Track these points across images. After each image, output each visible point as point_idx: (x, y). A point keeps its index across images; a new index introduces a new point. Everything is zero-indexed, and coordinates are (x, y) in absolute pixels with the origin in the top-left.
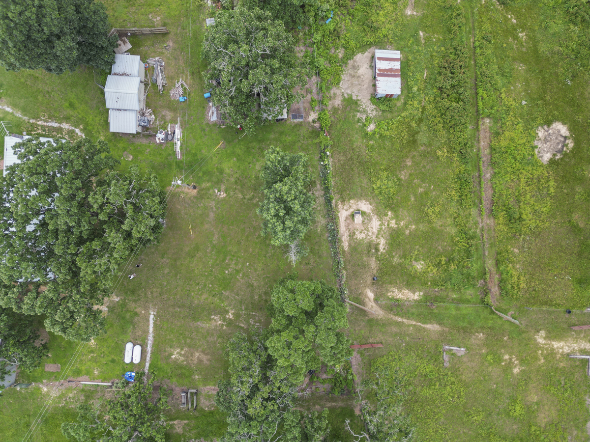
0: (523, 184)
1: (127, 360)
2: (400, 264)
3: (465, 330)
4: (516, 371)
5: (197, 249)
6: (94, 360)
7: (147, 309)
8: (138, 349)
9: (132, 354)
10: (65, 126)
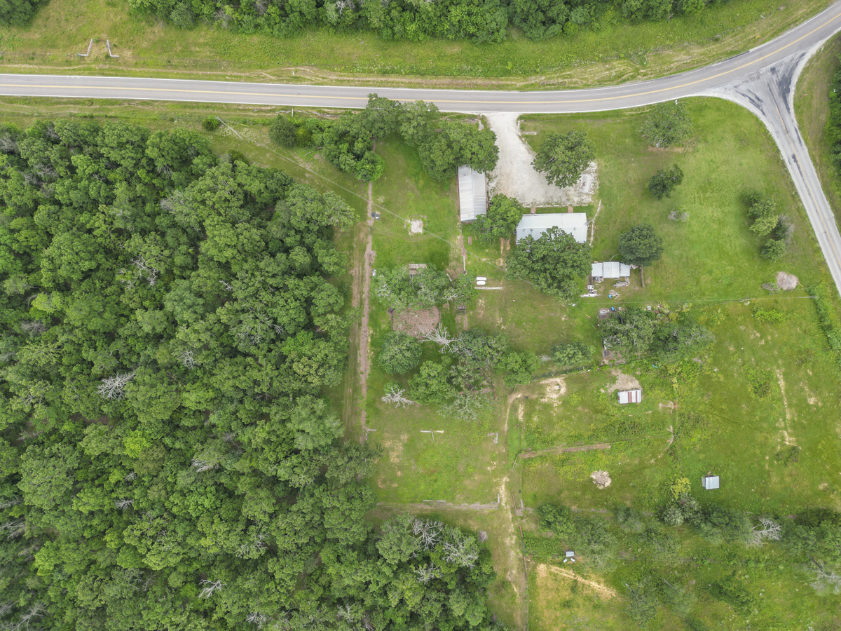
0: (580, 466)
1: (478, 278)
2: (535, 410)
3: (506, 442)
4: (489, 468)
5: (535, 308)
6: (475, 262)
7: (503, 285)
8: (484, 283)
9: (481, 281)
10: (592, 239)
